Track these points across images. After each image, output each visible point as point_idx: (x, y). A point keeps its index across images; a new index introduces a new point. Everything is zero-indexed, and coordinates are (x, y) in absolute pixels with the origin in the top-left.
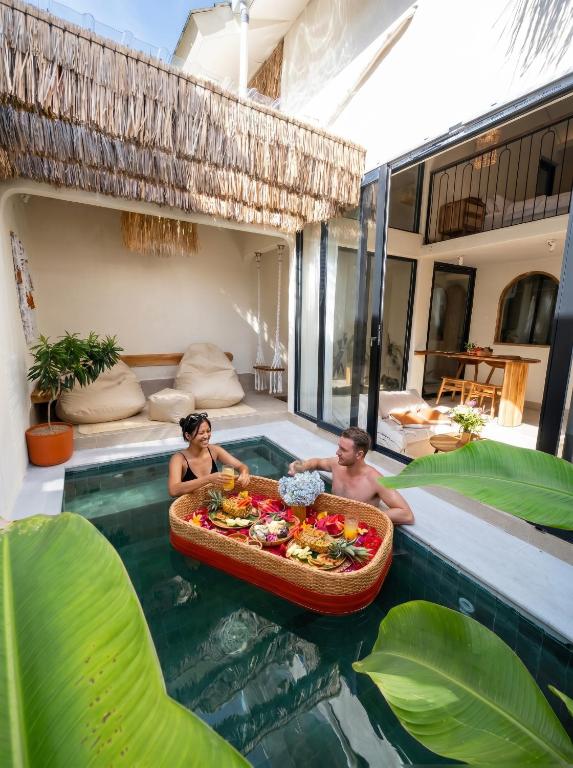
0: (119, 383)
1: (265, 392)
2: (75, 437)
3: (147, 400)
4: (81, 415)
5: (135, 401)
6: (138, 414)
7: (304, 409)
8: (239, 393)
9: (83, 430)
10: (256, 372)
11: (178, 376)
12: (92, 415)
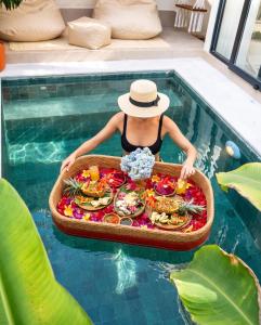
0: (41, 9)
1: (183, 30)
2: (7, 52)
3: (66, 25)
4: (10, 34)
5: (55, 26)
6: (59, 37)
7: (219, 50)
8: (157, 28)
9: (14, 46)
10: (177, 10)
11: (98, 5)
12: (19, 35)
